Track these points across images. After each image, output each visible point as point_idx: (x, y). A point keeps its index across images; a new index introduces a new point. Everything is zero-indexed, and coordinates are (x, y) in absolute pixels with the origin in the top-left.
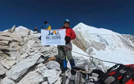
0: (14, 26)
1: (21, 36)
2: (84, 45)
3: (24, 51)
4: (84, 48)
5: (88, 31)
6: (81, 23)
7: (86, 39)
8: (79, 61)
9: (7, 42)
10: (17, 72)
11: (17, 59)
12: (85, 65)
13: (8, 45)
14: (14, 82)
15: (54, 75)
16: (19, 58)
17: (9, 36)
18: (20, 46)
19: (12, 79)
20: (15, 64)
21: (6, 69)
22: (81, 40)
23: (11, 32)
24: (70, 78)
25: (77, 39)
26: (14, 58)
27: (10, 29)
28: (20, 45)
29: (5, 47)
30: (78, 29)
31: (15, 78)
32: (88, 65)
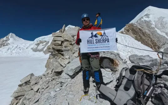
0: (64, 25)
1: (71, 35)
2: (155, 41)
3: (76, 50)
4: (155, 47)
5: (164, 18)
6: (150, 8)
7: (159, 31)
8: (144, 61)
9: (60, 43)
10: (72, 69)
11: (71, 58)
12: (153, 67)
13: (61, 45)
14: (70, 78)
15: (109, 75)
16: (72, 57)
17: (61, 37)
18: (71, 46)
19: (68, 75)
20: (69, 63)
21: (62, 67)
22: (149, 34)
23: (62, 32)
24: (128, 78)
25: (143, 33)
26: (67, 57)
27: (61, 29)
28: (71, 44)
29: (59, 48)
30: (144, 17)
31: (71, 74)
32: (157, 66)
